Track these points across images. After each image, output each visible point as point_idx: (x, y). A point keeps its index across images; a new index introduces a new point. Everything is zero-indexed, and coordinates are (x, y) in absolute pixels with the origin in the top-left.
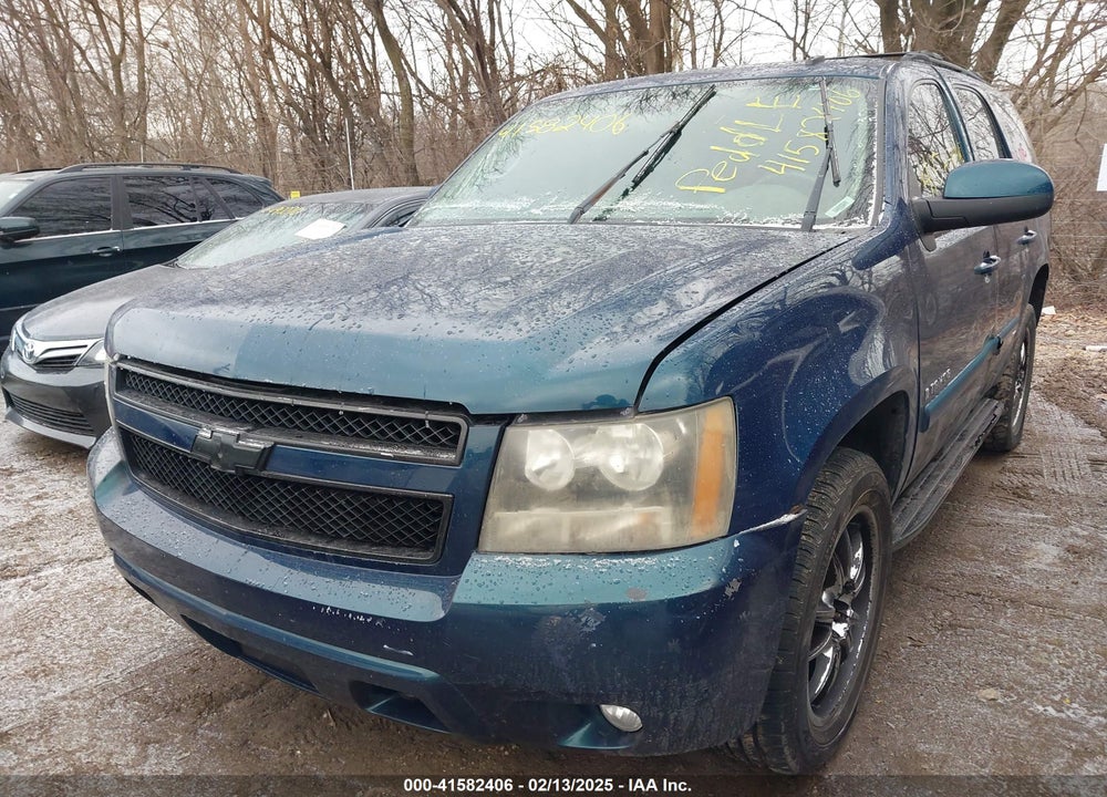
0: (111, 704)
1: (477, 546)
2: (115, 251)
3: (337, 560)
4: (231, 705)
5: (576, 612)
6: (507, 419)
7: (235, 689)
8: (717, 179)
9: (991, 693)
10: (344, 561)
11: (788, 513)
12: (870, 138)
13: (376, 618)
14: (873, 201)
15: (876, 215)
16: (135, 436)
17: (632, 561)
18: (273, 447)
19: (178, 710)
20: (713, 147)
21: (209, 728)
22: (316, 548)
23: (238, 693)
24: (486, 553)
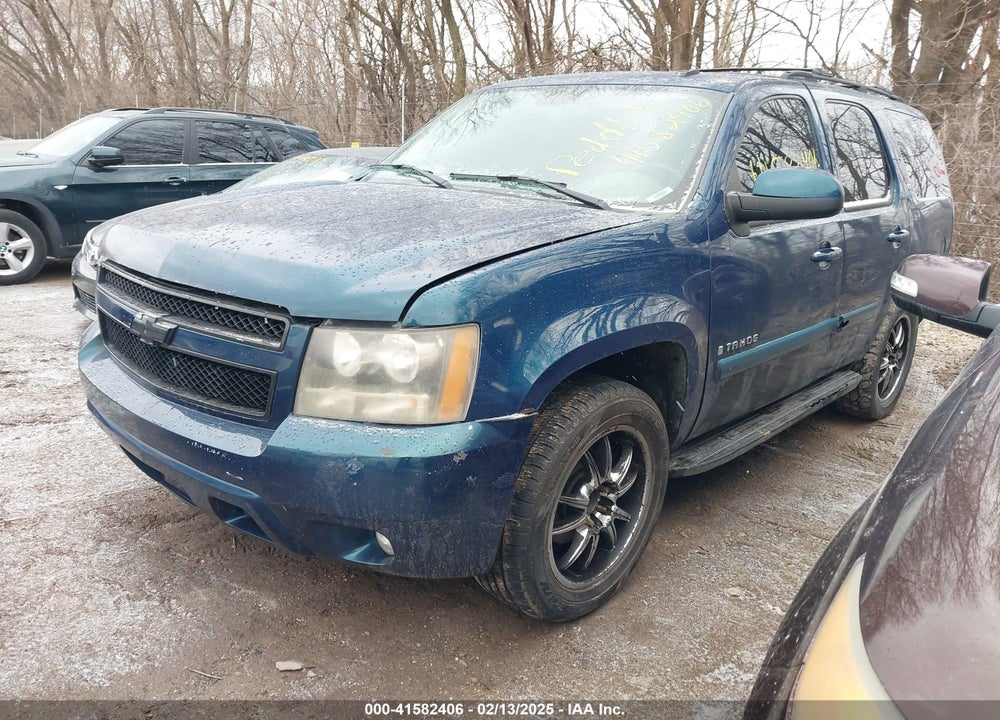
0: (86, 513)
1: (292, 410)
2: (182, 182)
3: (211, 413)
4: (168, 525)
5: (346, 459)
6: (317, 322)
7: (174, 515)
8: (576, 164)
9: (736, 591)
10: (214, 414)
11: (519, 412)
12: (704, 142)
13: (222, 452)
14: (688, 192)
15: (687, 203)
16: (107, 317)
17: (391, 430)
18: (176, 329)
19: (130, 523)
20: (583, 139)
21: (147, 538)
22: (198, 403)
23: (176, 518)
24: (298, 416)
